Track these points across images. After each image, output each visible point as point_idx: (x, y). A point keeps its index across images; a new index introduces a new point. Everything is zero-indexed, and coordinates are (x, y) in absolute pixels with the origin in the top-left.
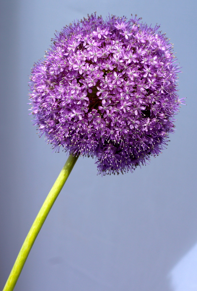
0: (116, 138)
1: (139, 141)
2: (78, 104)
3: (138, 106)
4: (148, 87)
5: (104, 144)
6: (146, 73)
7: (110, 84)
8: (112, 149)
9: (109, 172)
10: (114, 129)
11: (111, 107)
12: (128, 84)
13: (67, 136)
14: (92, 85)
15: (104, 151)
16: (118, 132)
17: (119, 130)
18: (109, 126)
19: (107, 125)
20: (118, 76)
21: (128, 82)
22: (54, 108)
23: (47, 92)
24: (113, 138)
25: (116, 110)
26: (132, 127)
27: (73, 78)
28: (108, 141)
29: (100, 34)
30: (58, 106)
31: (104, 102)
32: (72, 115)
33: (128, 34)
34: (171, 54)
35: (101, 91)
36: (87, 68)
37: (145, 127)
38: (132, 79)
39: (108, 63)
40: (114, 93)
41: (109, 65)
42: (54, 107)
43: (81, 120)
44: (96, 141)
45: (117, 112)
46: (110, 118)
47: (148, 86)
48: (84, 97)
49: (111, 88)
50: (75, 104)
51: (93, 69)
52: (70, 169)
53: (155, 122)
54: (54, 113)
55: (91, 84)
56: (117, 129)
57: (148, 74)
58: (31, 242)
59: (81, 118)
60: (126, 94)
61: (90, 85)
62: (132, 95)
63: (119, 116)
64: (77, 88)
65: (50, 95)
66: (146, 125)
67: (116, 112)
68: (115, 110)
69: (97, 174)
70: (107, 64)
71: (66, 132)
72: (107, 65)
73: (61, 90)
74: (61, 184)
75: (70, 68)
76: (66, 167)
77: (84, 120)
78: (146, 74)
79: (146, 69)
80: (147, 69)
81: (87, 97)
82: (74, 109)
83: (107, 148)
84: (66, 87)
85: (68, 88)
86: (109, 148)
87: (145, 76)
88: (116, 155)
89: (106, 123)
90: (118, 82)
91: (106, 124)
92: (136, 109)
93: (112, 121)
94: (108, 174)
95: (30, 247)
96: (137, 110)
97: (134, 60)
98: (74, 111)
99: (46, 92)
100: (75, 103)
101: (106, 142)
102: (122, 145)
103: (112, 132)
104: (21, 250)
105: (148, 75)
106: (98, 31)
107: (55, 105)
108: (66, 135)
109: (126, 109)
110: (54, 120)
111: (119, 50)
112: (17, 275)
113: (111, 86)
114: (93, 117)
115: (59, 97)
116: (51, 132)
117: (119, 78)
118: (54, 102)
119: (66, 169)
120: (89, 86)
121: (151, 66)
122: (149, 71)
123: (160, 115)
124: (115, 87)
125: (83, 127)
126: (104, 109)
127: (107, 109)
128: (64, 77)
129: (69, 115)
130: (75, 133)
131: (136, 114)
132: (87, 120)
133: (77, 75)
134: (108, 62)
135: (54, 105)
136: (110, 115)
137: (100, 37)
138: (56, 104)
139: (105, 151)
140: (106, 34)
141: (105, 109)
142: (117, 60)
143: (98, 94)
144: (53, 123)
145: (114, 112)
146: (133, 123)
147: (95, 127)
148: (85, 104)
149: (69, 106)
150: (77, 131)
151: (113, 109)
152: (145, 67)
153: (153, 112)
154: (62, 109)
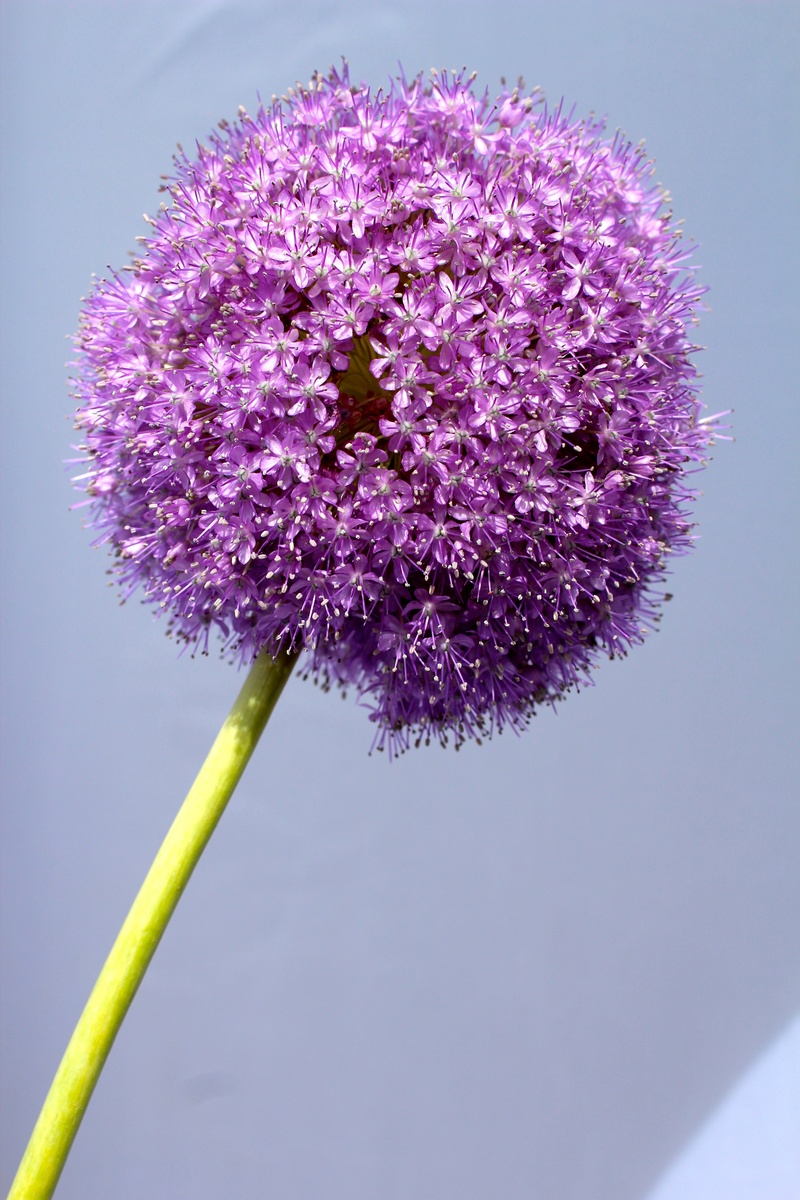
0: (461, 553)
1: (554, 575)
2: (292, 412)
3: (548, 416)
4: (586, 338)
5: (407, 585)
6: (574, 282)
7: (427, 327)
8: (440, 611)
9: (421, 736)
10: (449, 519)
11: (434, 423)
12: (502, 320)
13: (248, 556)
14: (350, 333)
15: (407, 622)
16: (466, 528)
17: (469, 520)
18: (427, 506)
19: (419, 503)
20: (460, 288)
21: (501, 314)
22: (188, 443)
23: (154, 378)
24: (446, 558)
25: (453, 434)
26: (523, 505)
27: (264, 314)
28: (424, 567)
29: (370, 134)
30: (204, 434)
31: (402, 400)
32: (268, 465)
33: (486, 137)
34: (666, 221)
35: (390, 355)
36: (326, 263)
37: (576, 509)
38: (518, 301)
39: (411, 242)
40: (442, 366)
41: (415, 250)
42: (190, 435)
43: (307, 484)
44: (371, 576)
45: (459, 441)
46: (431, 469)
47: (585, 334)
48: (317, 382)
49: (432, 340)
50: (277, 419)
51: (350, 269)
52: (257, 724)
53: (618, 486)
54: (187, 465)
55: (346, 331)
56: (464, 516)
57: (579, 284)
58: (102, 1042)
59: (304, 474)
60: (499, 363)
61: (342, 334)
62: (520, 368)
63: (469, 463)
64: (284, 347)
65: (170, 391)
66: (578, 502)
67: (457, 444)
68: (450, 438)
69: (368, 750)
70: (410, 248)
71: (244, 543)
72: (408, 250)
73: (217, 360)
74: (220, 787)
75: (254, 266)
76: (239, 715)
77: (318, 482)
78: (574, 285)
79: (572, 265)
80: (577, 267)
81: (330, 384)
82: (273, 438)
83: (420, 610)
84: (237, 351)
85: (245, 351)
86: (428, 607)
87: (570, 293)
88: (457, 639)
89: (416, 493)
90: (458, 313)
91: (413, 495)
92: (540, 427)
93: (438, 483)
94: (417, 743)
95: (95, 1062)
96: (542, 433)
97: (524, 227)
98: (276, 447)
99: (150, 378)
100: (277, 412)
101: (415, 576)
102: (485, 586)
103: (440, 529)
104: (59, 1077)
105: (581, 288)
106: (364, 123)
107: (193, 429)
108: (244, 556)
109: (498, 429)
110: (186, 498)
111: (459, 191)
112: (43, 1185)
113: (429, 332)
114: (358, 468)
115: (209, 394)
116: (175, 558)
117: (462, 296)
118: (189, 416)
119: (241, 724)
120: (337, 337)
121: (591, 255)
122: (584, 271)
123: (637, 463)
124: (446, 338)
125: (313, 513)
126: (404, 430)
127: (415, 433)
128: (229, 302)
129: (256, 465)
130: (282, 543)
131: (542, 447)
132: (332, 483)
133: (283, 296)
134: (412, 240)
135: (188, 430)
136: (429, 454)
137: (370, 143)
138: (196, 426)
139: (411, 620)
140: (396, 139)
141: (409, 431)
142: (453, 227)
143: (377, 368)
144: (184, 509)
145: (448, 446)
146: (528, 487)
147: (368, 512)
148: (322, 414)
149: (253, 431)
150: (290, 535)
151: (442, 430)
152: (571, 258)
153: (607, 444)
154: (223, 444)
